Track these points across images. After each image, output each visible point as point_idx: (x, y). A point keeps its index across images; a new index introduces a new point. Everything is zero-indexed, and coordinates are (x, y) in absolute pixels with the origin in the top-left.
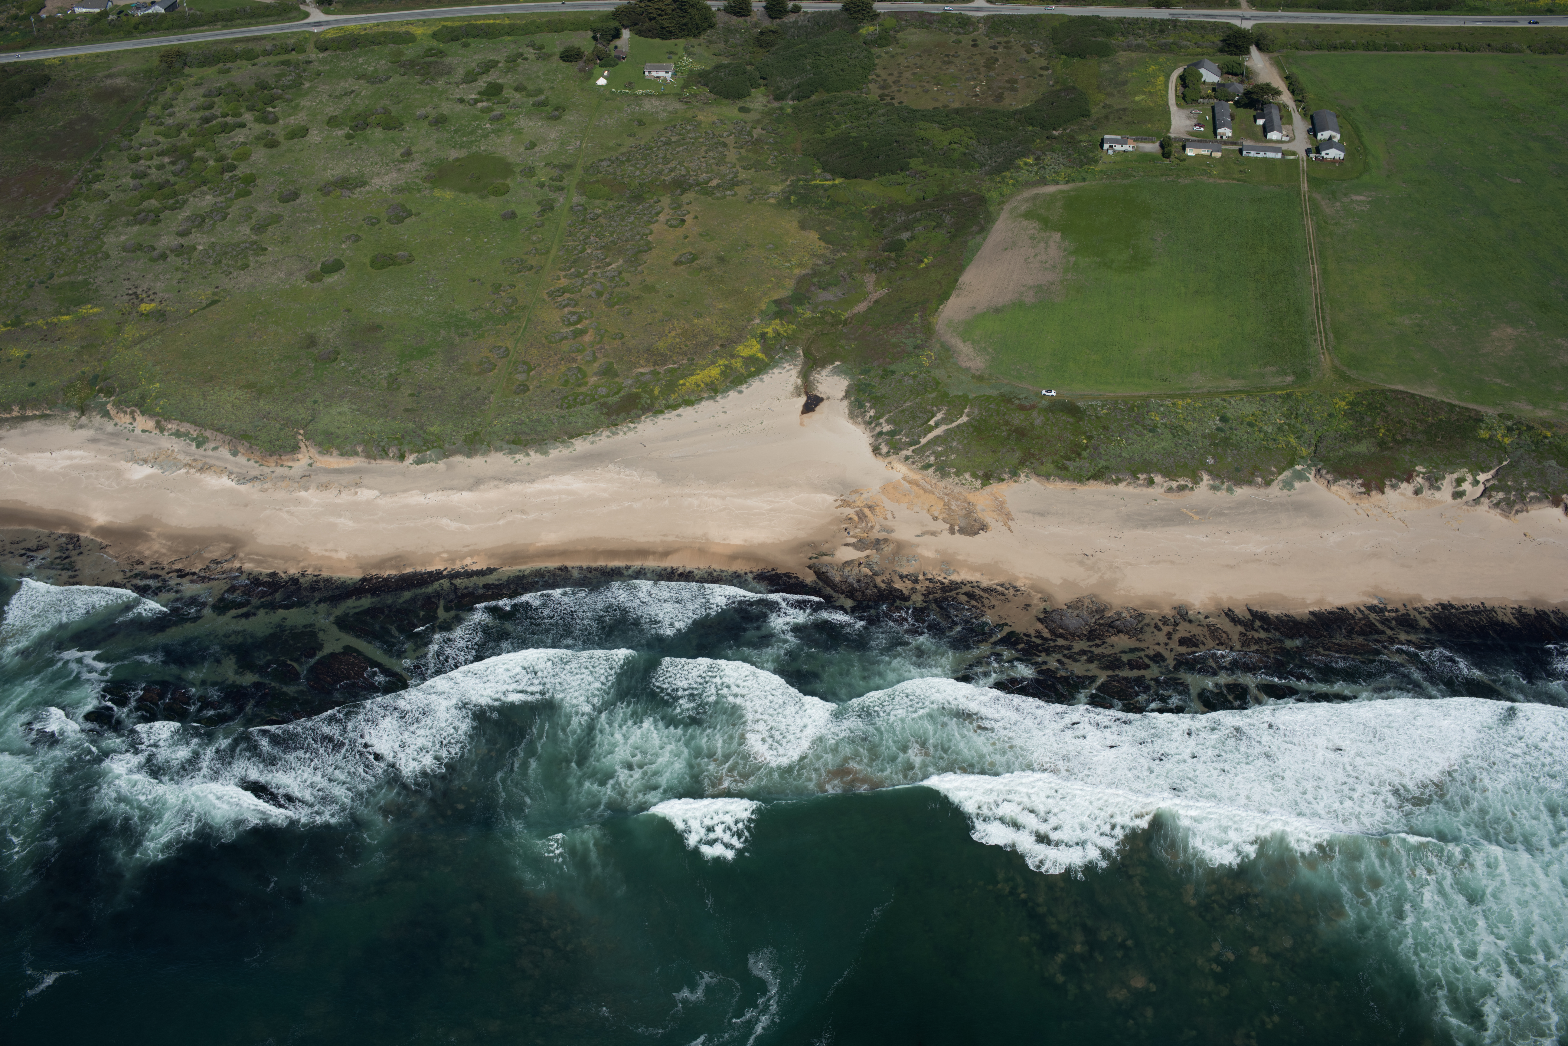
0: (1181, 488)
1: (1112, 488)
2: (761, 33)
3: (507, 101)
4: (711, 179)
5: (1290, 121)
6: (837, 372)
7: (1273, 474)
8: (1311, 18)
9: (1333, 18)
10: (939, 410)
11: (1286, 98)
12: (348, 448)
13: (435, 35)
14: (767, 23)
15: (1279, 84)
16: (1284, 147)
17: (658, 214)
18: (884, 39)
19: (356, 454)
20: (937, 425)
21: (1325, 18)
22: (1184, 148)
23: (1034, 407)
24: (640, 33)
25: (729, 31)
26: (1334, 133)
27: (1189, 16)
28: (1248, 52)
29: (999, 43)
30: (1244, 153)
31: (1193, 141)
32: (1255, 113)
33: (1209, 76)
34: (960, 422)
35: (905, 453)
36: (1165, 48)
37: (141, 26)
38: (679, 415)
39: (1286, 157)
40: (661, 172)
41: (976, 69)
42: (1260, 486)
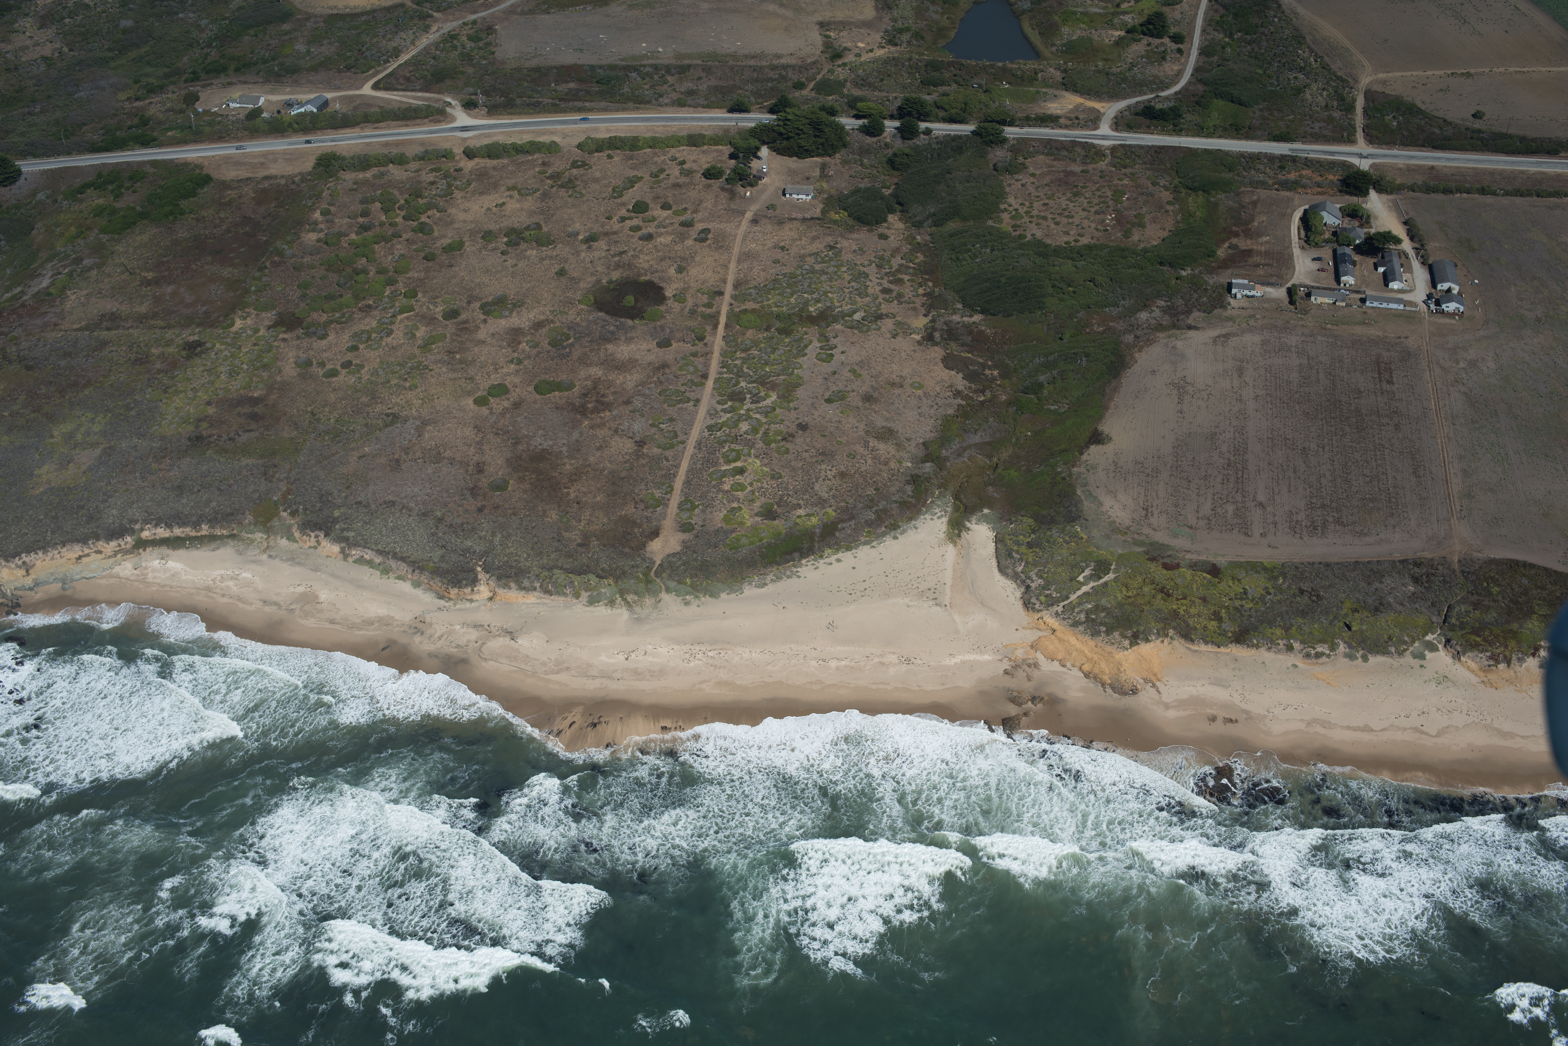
0: (1319, 655)
1: (1253, 651)
2: (895, 155)
3: (654, 219)
4: (855, 312)
5: (1409, 270)
6: (986, 519)
7: (1405, 643)
8: (1426, 158)
9: (1448, 159)
10: (1087, 566)
11: (1407, 245)
12: (526, 583)
13: (580, 146)
14: (899, 144)
15: (1399, 231)
16: (1406, 297)
17: (806, 346)
18: (1013, 166)
19: (535, 589)
20: (1085, 581)
21: (1439, 158)
22: (1308, 295)
24: (778, 151)
25: (863, 151)
26: (1453, 286)
27: (1308, 152)
28: (1367, 194)
29: (1126, 174)
30: (1368, 303)
31: (1318, 288)
32: (1375, 260)
33: (1330, 219)
34: (1106, 578)
35: (1055, 608)
36: (1286, 185)
37: (295, 126)
38: (839, 560)
39: (1408, 308)
40: (807, 303)
41: (1104, 202)
42: (1393, 656)
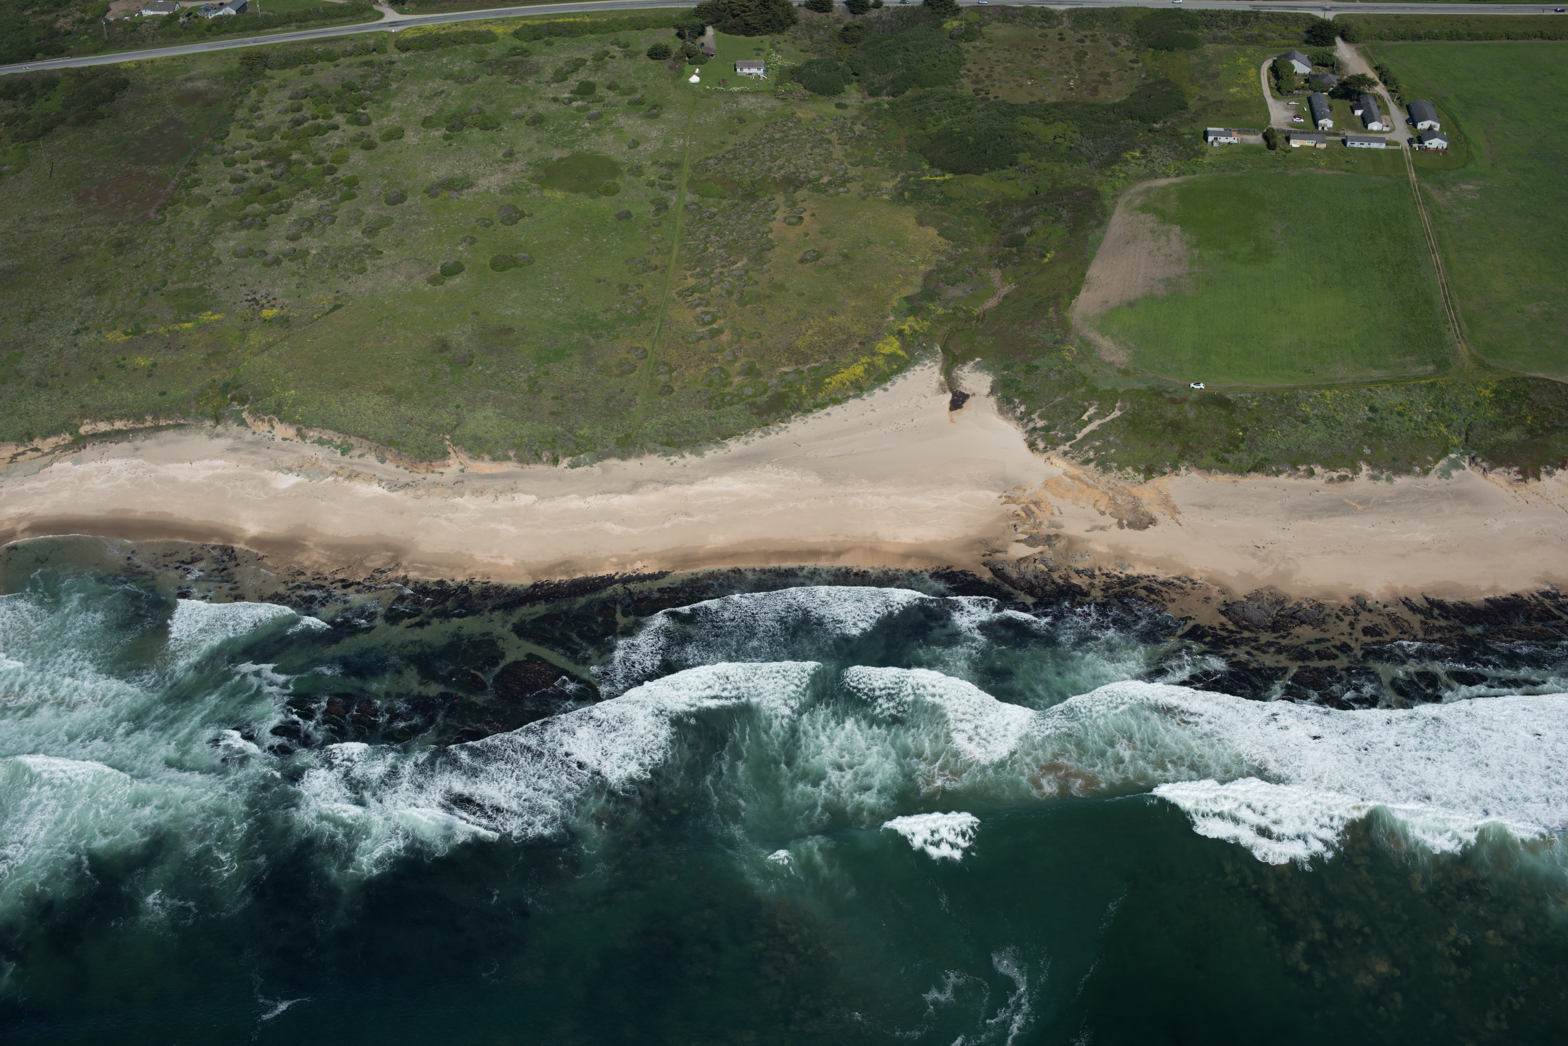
0: (1342, 479)
1: (1273, 480)
2: (846, 29)
3: (601, 100)
4: (821, 177)
5: (1387, 111)
6: (978, 368)
7: (1429, 462)
8: (1391, 8)
9: (1412, 8)
10: (1091, 405)
11: (1380, 89)
12: (499, 453)
13: (516, 34)
14: (849, 19)
15: (1372, 75)
16: (1387, 137)
17: (774, 211)
18: (969, 34)
19: (509, 458)
20: (1090, 420)
21: (1404, 8)
22: (1288, 139)
23: (1184, 400)
24: (724, 30)
25: (812, 27)
26: (1434, 123)
27: (1270, 7)
28: (1334, 44)
29: (1086, 36)
30: (1349, 144)
31: (1295, 132)
32: (1351, 104)
33: (1301, 68)
34: (1112, 416)
35: (1062, 448)
36: (1251, 40)
37: (214, 28)
38: (828, 414)
39: (1390, 147)
40: (770, 169)
41: (1067, 63)
42: (1418, 475)
